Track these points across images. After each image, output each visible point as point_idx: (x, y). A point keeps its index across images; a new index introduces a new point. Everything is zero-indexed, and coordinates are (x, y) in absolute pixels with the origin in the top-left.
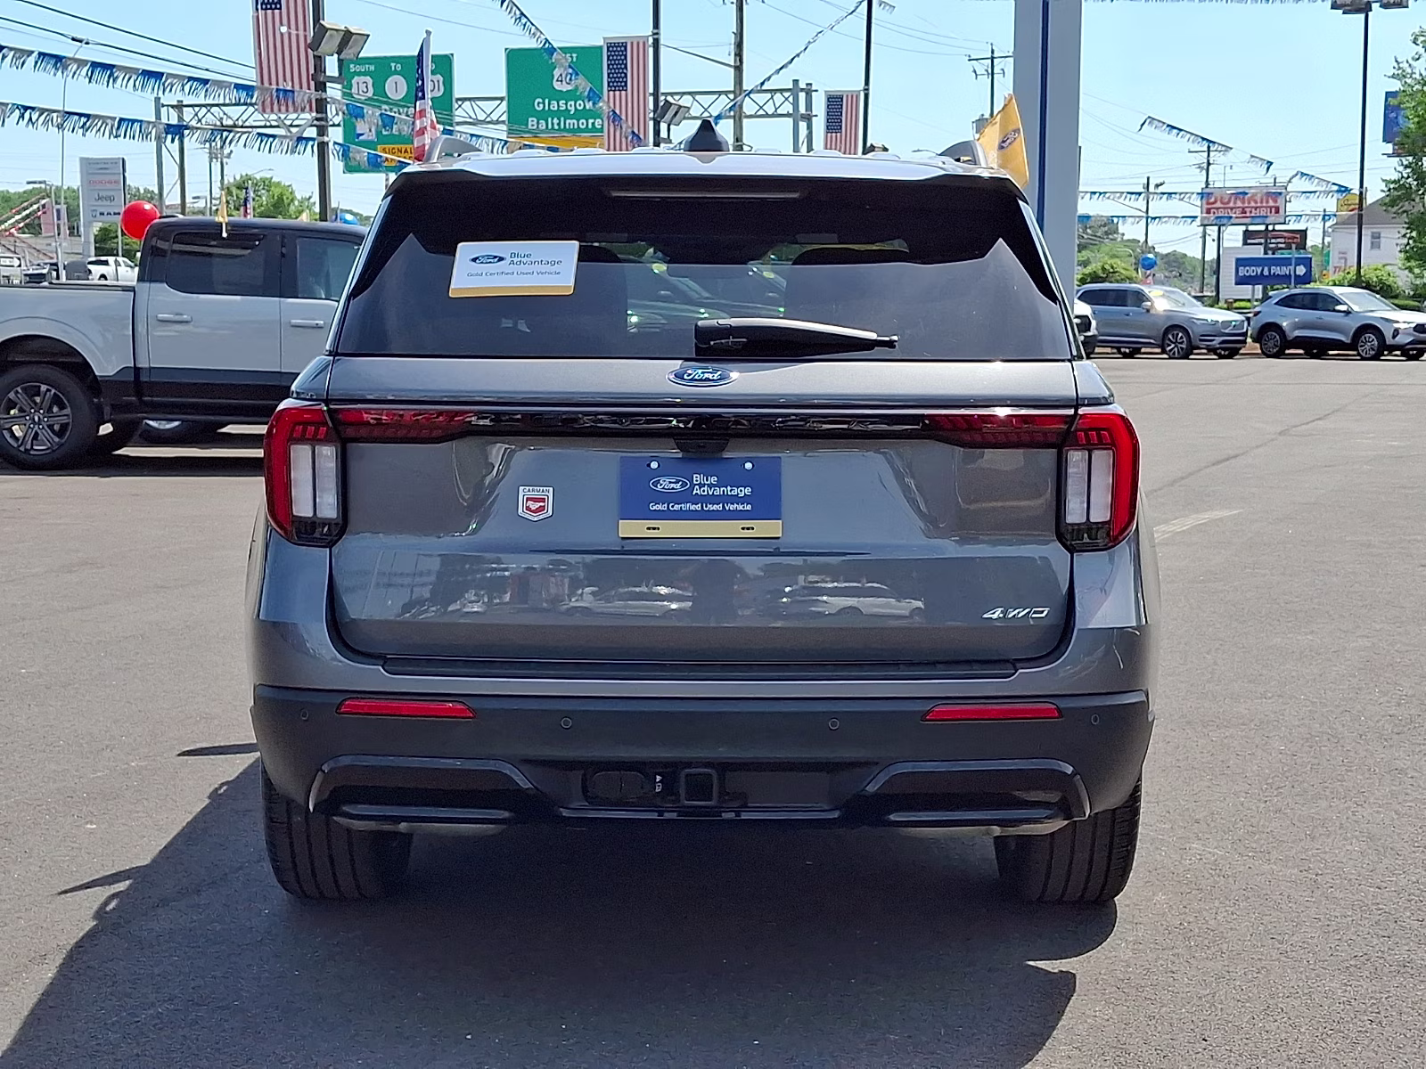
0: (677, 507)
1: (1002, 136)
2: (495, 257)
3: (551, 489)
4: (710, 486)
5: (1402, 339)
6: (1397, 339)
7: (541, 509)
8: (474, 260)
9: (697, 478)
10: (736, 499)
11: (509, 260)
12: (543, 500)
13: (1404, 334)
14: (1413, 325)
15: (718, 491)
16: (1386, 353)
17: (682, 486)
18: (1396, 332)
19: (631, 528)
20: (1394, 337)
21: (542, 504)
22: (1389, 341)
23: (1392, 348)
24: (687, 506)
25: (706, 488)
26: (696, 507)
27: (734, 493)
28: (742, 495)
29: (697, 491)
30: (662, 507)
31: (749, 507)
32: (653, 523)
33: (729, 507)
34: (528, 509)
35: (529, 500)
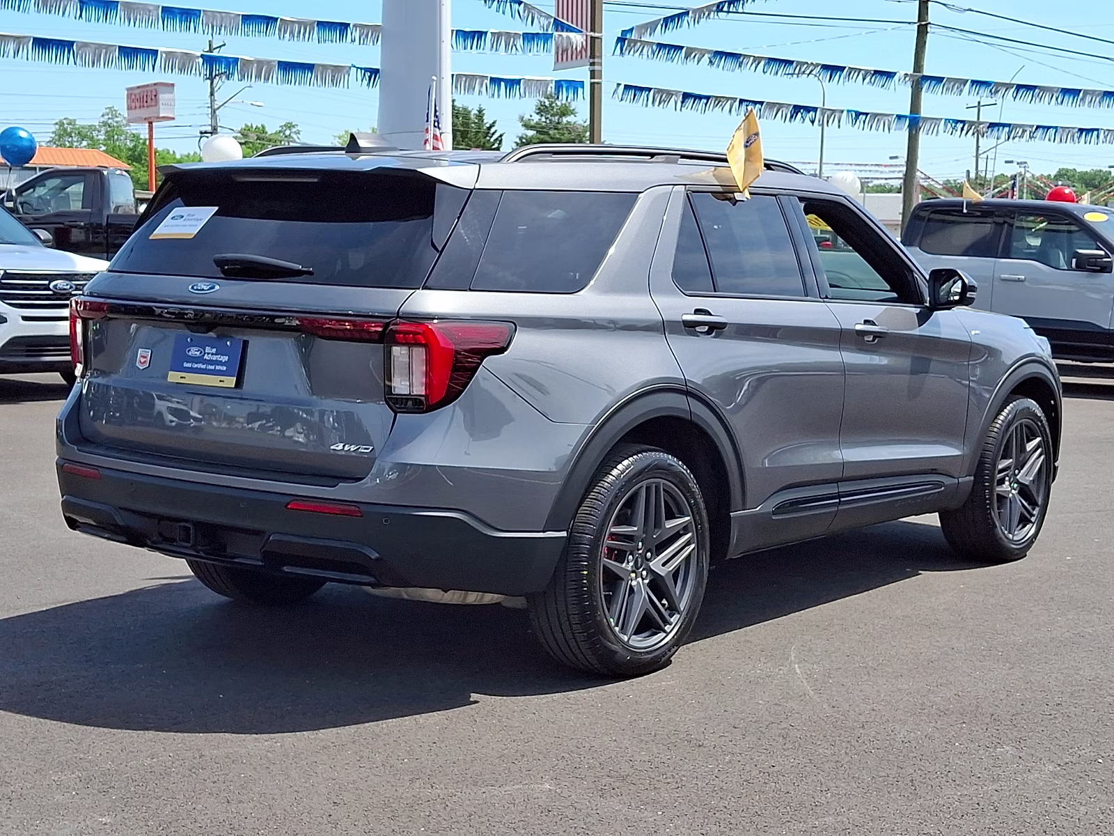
0: (196, 366)
1: (747, 138)
3: (152, 351)
4: (212, 354)
7: (145, 362)
9: (208, 349)
10: (220, 363)
12: (147, 357)
15: (215, 358)
17: (201, 353)
19: (174, 377)
21: (145, 360)
24: (200, 366)
25: (210, 355)
26: (204, 367)
27: (221, 360)
28: (223, 361)
29: (206, 357)
30: (189, 365)
31: (225, 368)
32: (183, 374)
33: (218, 368)
34: (140, 362)
35: (142, 356)
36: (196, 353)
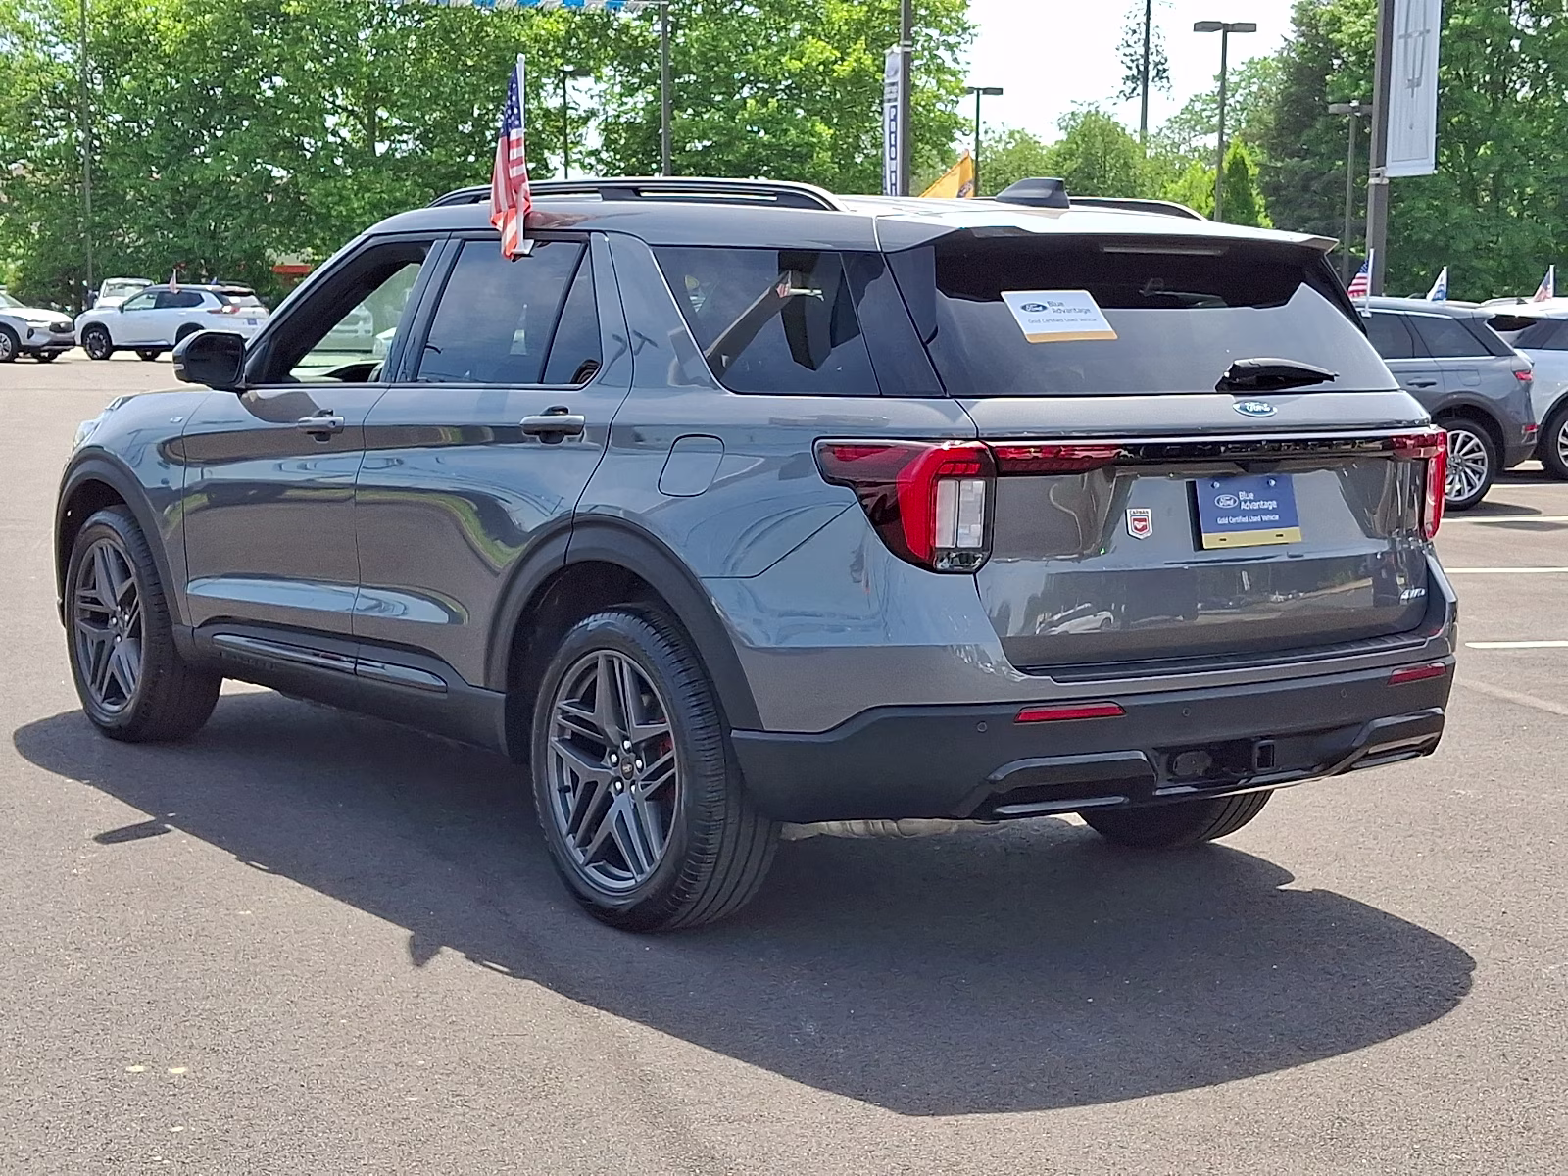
0: (1234, 521)
2: (1039, 306)
3: (1149, 510)
4: (1251, 501)
5: (38, 340)
6: (33, 338)
7: (1144, 528)
8: (1024, 307)
9: (1242, 495)
10: (1267, 512)
11: (1050, 308)
12: (1144, 520)
13: (40, 334)
14: (48, 325)
15: (1256, 505)
16: (21, 354)
17: (1234, 502)
18: (31, 333)
19: (1211, 541)
20: (29, 337)
21: (1144, 524)
22: (24, 341)
23: (27, 350)
24: (1240, 519)
25: (1248, 503)
26: (1245, 520)
27: (1266, 506)
28: (1271, 508)
29: (1243, 506)
30: (1225, 521)
31: (1277, 518)
32: (1222, 535)
33: (1265, 518)
34: (1136, 528)
35: (1135, 520)
36: (1228, 502)
